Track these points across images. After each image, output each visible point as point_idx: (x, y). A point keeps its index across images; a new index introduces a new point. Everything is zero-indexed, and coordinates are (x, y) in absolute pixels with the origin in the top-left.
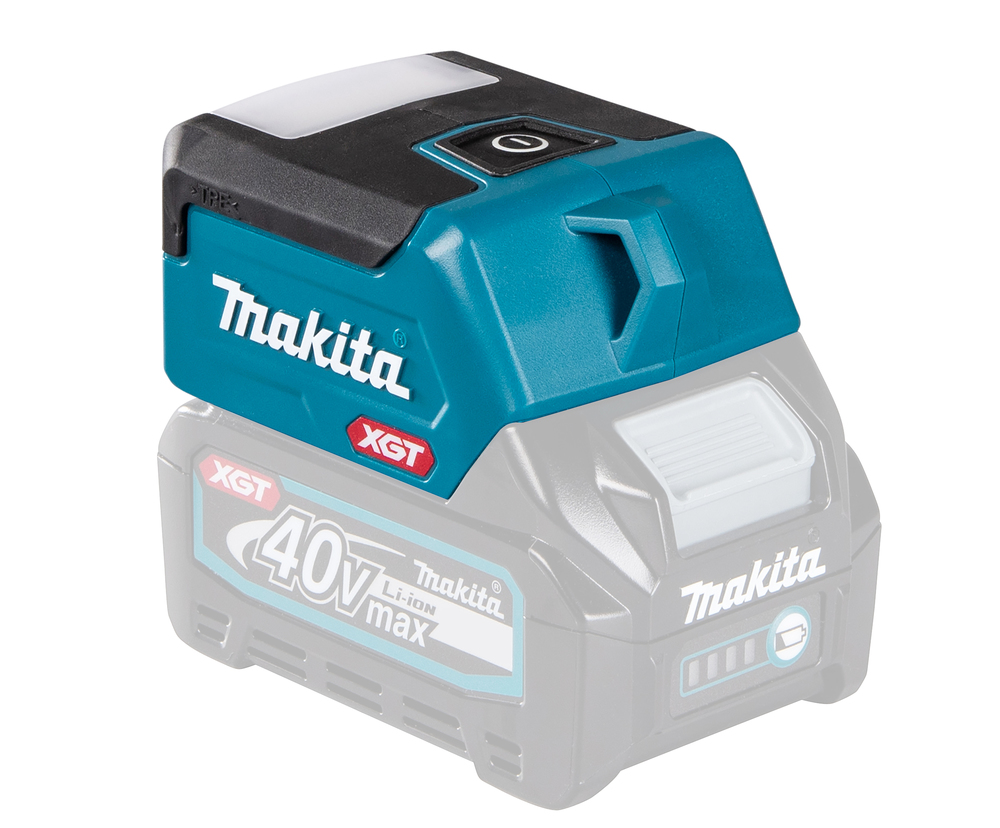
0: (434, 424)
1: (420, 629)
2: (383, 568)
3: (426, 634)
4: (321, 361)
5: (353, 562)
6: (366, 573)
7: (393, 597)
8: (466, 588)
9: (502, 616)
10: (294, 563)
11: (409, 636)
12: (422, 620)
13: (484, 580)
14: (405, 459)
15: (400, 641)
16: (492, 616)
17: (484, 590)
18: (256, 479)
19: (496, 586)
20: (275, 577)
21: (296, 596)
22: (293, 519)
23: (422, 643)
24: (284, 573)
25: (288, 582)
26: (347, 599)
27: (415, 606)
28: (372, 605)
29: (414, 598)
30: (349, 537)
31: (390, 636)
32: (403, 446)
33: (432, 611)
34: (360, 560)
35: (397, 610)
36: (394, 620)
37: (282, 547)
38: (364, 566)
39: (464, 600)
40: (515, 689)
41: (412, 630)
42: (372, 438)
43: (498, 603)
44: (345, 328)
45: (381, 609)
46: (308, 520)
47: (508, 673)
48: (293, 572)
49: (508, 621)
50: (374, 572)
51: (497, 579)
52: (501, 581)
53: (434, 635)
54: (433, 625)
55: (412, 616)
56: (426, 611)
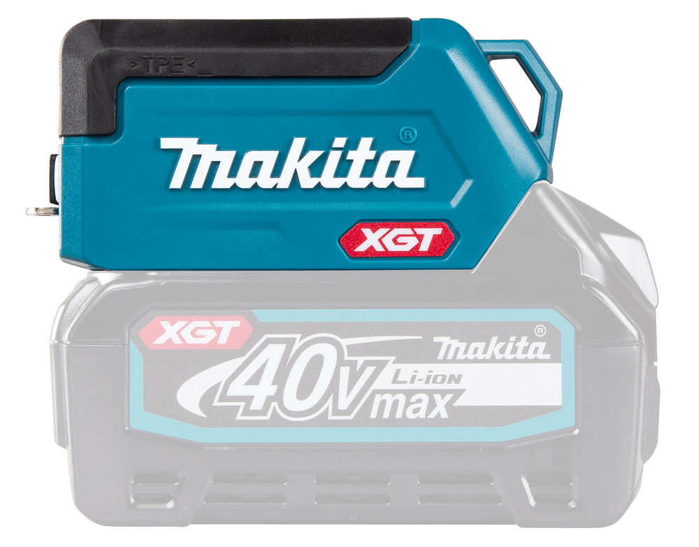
0: (454, 203)
1: (441, 403)
2: (392, 359)
3: (449, 406)
4: (307, 182)
5: (352, 365)
6: (370, 370)
7: (405, 382)
8: (501, 344)
9: (548, 356)
10: (272, 390)
11: (427, 414)
12: (443, 393)
13: (524, 329)
14: (417, 246)
15: (417, 423)
16: (536, 361)
17: (524, 339)
18: (217, 324)
19: (540, 330)
20: (246, 412)
21: (276, 421)
22: (270, 346)
23: (444, 415)
24: (257, 405)
25: (264, 411)
26: (344, 403)
27: (435, 382)
28: (378, 398)
29: (433, 375)
30: (345, 342)
31: (405, 422)
32: (415, 235)
33: (457, 379)
34: (360, 360)
35: (409, 394)
36: (408, 404)
37: (255, 380)
38: (367, 364)
39: (499, 356)
40: (567, 420)
41: (432, 405)
42: (372, 239)
43: (542, 345)
44: (340, 142)
45: (389, 398)
46: (290, 343)
47: (558, 408)
48: (269, 400)
49: (556, 358)
50: (380, 366)
51: (540, 323)
52: (547, 324)
53: (460, 402)
54: (458, 394)
55: (430, 393)
56: (449, 382)
